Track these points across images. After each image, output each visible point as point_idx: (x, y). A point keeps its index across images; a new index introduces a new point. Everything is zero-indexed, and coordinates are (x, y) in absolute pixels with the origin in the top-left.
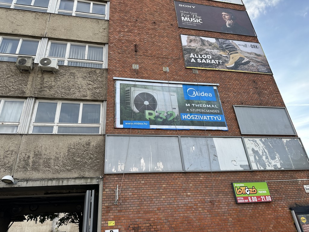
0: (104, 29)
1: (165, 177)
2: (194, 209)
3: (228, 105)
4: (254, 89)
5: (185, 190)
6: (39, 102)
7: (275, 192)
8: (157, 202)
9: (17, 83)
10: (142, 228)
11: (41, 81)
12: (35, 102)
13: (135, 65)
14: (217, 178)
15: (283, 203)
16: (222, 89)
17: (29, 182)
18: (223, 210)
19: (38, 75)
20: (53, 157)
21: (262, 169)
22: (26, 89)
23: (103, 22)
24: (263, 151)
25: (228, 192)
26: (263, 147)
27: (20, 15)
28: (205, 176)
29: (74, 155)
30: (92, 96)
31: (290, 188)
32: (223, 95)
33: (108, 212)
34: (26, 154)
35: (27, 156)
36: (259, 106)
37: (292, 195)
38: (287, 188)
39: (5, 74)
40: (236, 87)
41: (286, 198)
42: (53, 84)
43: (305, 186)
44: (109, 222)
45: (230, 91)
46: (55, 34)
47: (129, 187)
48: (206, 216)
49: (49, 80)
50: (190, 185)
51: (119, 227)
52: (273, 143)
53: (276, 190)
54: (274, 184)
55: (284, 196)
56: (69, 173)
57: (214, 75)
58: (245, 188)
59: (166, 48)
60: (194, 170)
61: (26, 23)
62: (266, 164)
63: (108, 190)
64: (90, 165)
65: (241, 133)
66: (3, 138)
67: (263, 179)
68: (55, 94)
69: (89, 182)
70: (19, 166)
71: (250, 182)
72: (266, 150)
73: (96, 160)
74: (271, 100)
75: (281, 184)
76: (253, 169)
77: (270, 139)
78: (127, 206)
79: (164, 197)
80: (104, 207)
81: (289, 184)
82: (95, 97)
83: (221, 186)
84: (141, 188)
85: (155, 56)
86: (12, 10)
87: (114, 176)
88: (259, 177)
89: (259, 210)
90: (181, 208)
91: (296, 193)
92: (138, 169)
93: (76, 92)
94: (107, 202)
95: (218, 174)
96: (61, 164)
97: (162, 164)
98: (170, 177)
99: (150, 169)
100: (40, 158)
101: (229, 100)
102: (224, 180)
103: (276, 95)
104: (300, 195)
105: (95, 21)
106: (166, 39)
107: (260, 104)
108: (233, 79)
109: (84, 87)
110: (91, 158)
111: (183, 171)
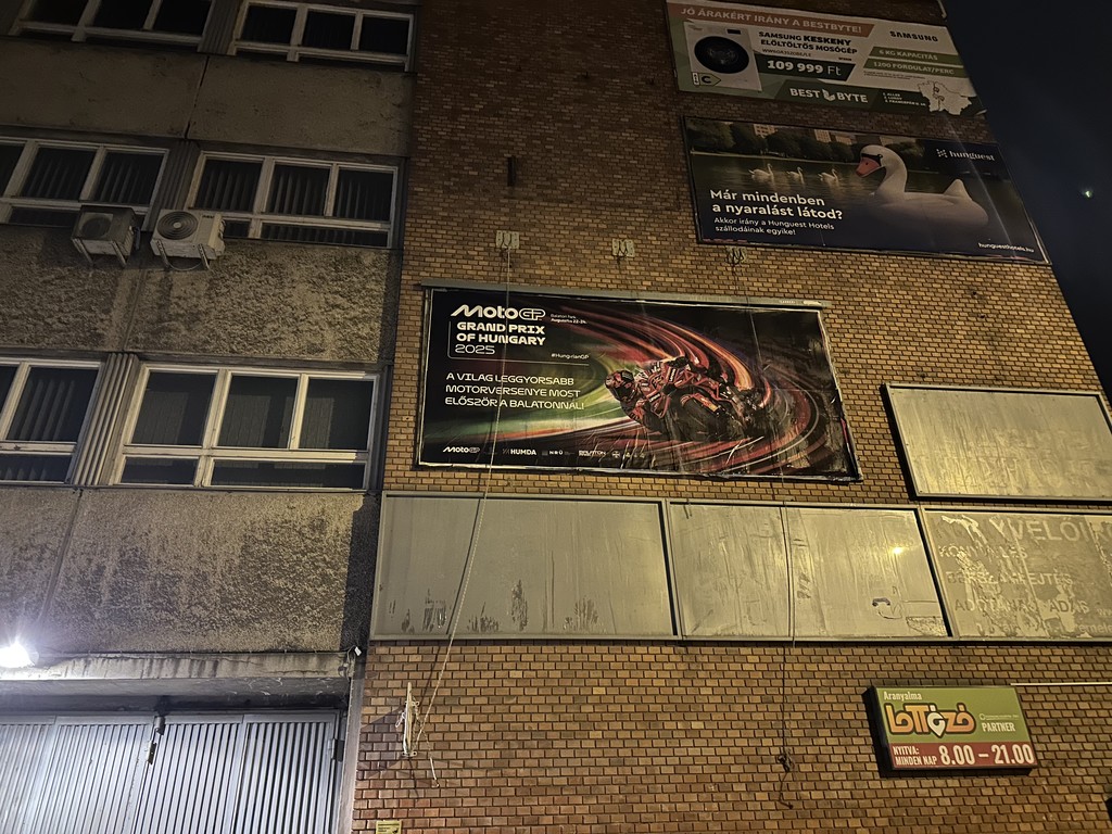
0: (399, 106)
1: (606, 658)
2: (716, 784)
3: (865, 381)
4: (974, 319)
5: (684, 710)
6: (150, 372)
7: (1051, 731)
8: (570, 753)
9: (77, 303)
11: (159, 295)
12: (136, 371)
13: (507, 236)
15: (1084, 775)
16: (842, 321)
17: (93, 662)
18: (835, 795)
19: (151, 275)
20: (187, 573)
21: (999, 633)
22: (106, 322)
23: (396, 78)
25: (853, 724)
27: (101, 65)
28: (764, 659)
29: (263, 566)
30: (342, 348)
33: (377, 785)
34: (90, 561)
35: (94, 568)
36: (989, 385)
38: (1102, 713)
40: (899, 315)
41: (1099, 754)
42: (203, 305)
44: (379, 823)
45: (874, 328)
46: (219, 126)
47: (462, 692)
48: (761, 815)
49: (189, 291)
50: (704, 691)
53: (1056, 723)
54: (1049, 698)
55: (1088, 746)
56: (244, 632)
58: (926, 708)
59: (628, 170)
60: (720, 633)
62: (1017, 614)
63: (381, 701)
64: (320, 604)
65: (913, 492)
68: (207, 342)
69: (313, 669)
71: (946, 685)
74: (1039, 365)
75: (1076, 698)
76: (961, 635)
78: (453, 764)
79: (599, 734)
80: (365, 767)
82: (352, 353)
83: (829, 699)
84: (510, 696)
85: (582, 199)
87: (409, 649)
88: (986, 667)
89: (984, 801)
90: (665, 779)
93: (283, 336)
94: (376, 746)
95: (818, 650)
96: (217, 597)
100: (141, 576)
101: (869, 361)
102: (841, 675)
103: (1063, 343)
106: (628, 136)
107: (997, 380)
108: (888, 282)
109: (315, 317)
111: (675, 638)
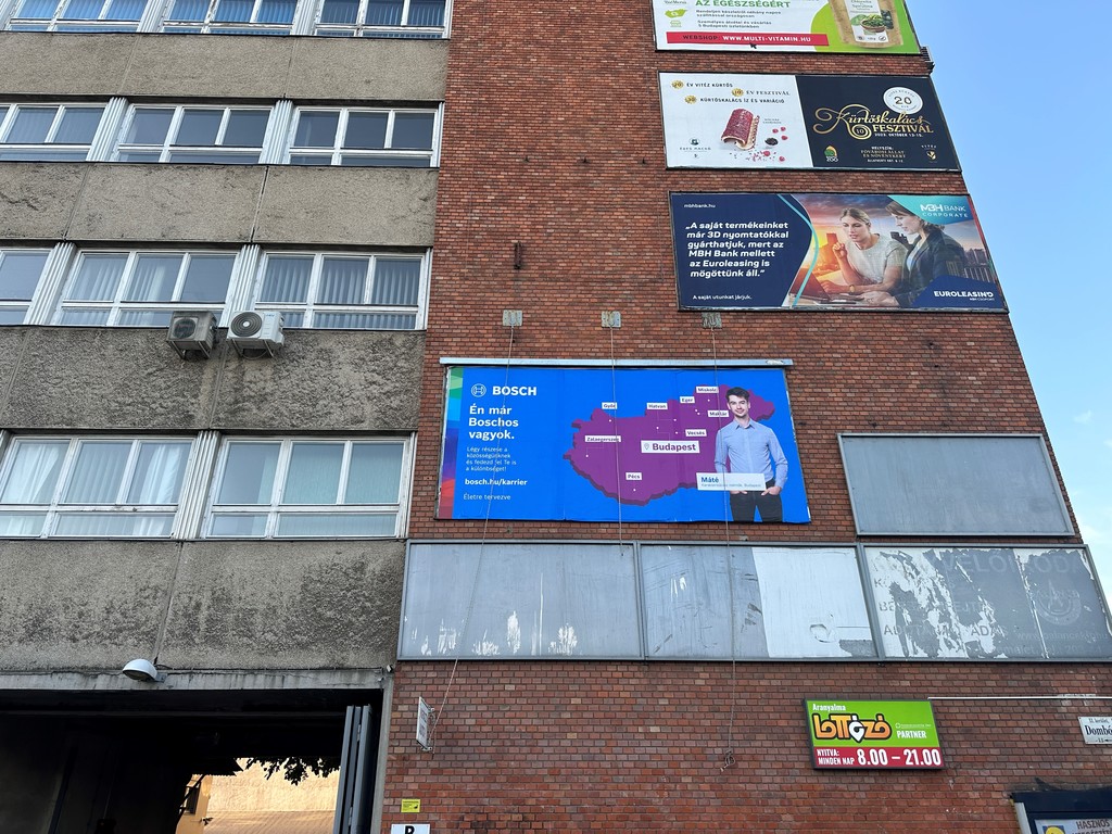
0: (425, 200)
1: (582, 674)
2: (668, 777)
3: (821, 432)
4: (928, 369)
5: (643, 718)
6: (231, 444)
7: (961, 738)
8: (550, 750)
9: (173, 390)
10: (499, 825)
11: (235, 380)
12: (219, 444)
13: (513, 313)
14: (755, 683)
15: (988, 775)
16: (803, 377)
17: (195, 676)
18: (766, 787)
19: (228, 364)
20: (261, 607)
21: (922, 654)
22: (196, 406)
23: (423, 175)
24: (934, 593)
25: (786, 730)
26: (936, 581)
27: (184, 181)
28: (714, 676)
29: (318, 600)
31: (1025, 724)
32: (803, 399)
33: (403, 772)
34: (191, 598)
35: (193, 603)
36: (937, 431)
37: (1028, 751)
38: (1011, 723)
39: (142, 366)
40: (857, 369)
41: (1004, 758)
42: (270, 387)
43: (1084, 721)
44: (404, 800)
45: (832, 381)
46: (277, 230)
47: (468, 701)
48: (702, 802)
49: (257, 375)
50: (662, 702)
51: (433, 817)
52: (977, 564)
53: (967, 732)
54: (963, 709)
55: (993, 751)
56: (304, 653)
57: (778, 329)
58: (849, 718)
59: (618, 246)
60: (677, 655)
61: (201, 203)
62: (941, 638)
63: (405, 708)
64: (361, 631)
65: (855, 531)
66: (135, 551)
67: (920, 690)
68: (273, 419)
69: (355, 682)
70: (171, 632)
71: (870, 699)
72: (943, 591)
73: (379, 616)
74: (988, 410)
75: (988, 710)
76: (888, 655)
77: (964, 552)
78: (460, 757)
79: (574, 736)
80: (394, 758)
81: (1020, 709)
82: (386, 423)
83: (767, 709)
84: (505, 705)
85: (576, 276)
86: (164, 166)
87: (427, 668)
88: (908, 683)
89: (895, 795)
90: (626, 772)
91: (1046, 744)
92: (497, 648)
93: (332, 411)
94: (402, 743)
95: (761, 669)
96: (283, 626)
97: (575, 634)
98: (598, 675)
99: (534, 647)
100: (228, 610)
101: (825, 413)
102: (779, 689)
103: (1012, 387)
104: (1061, 751)
105: (397, 174)
106: (619, 215)
107: (945, 426)
108: (849, 338)
109: (358, 393)
110: (364, 610)
111: (640, 659)
